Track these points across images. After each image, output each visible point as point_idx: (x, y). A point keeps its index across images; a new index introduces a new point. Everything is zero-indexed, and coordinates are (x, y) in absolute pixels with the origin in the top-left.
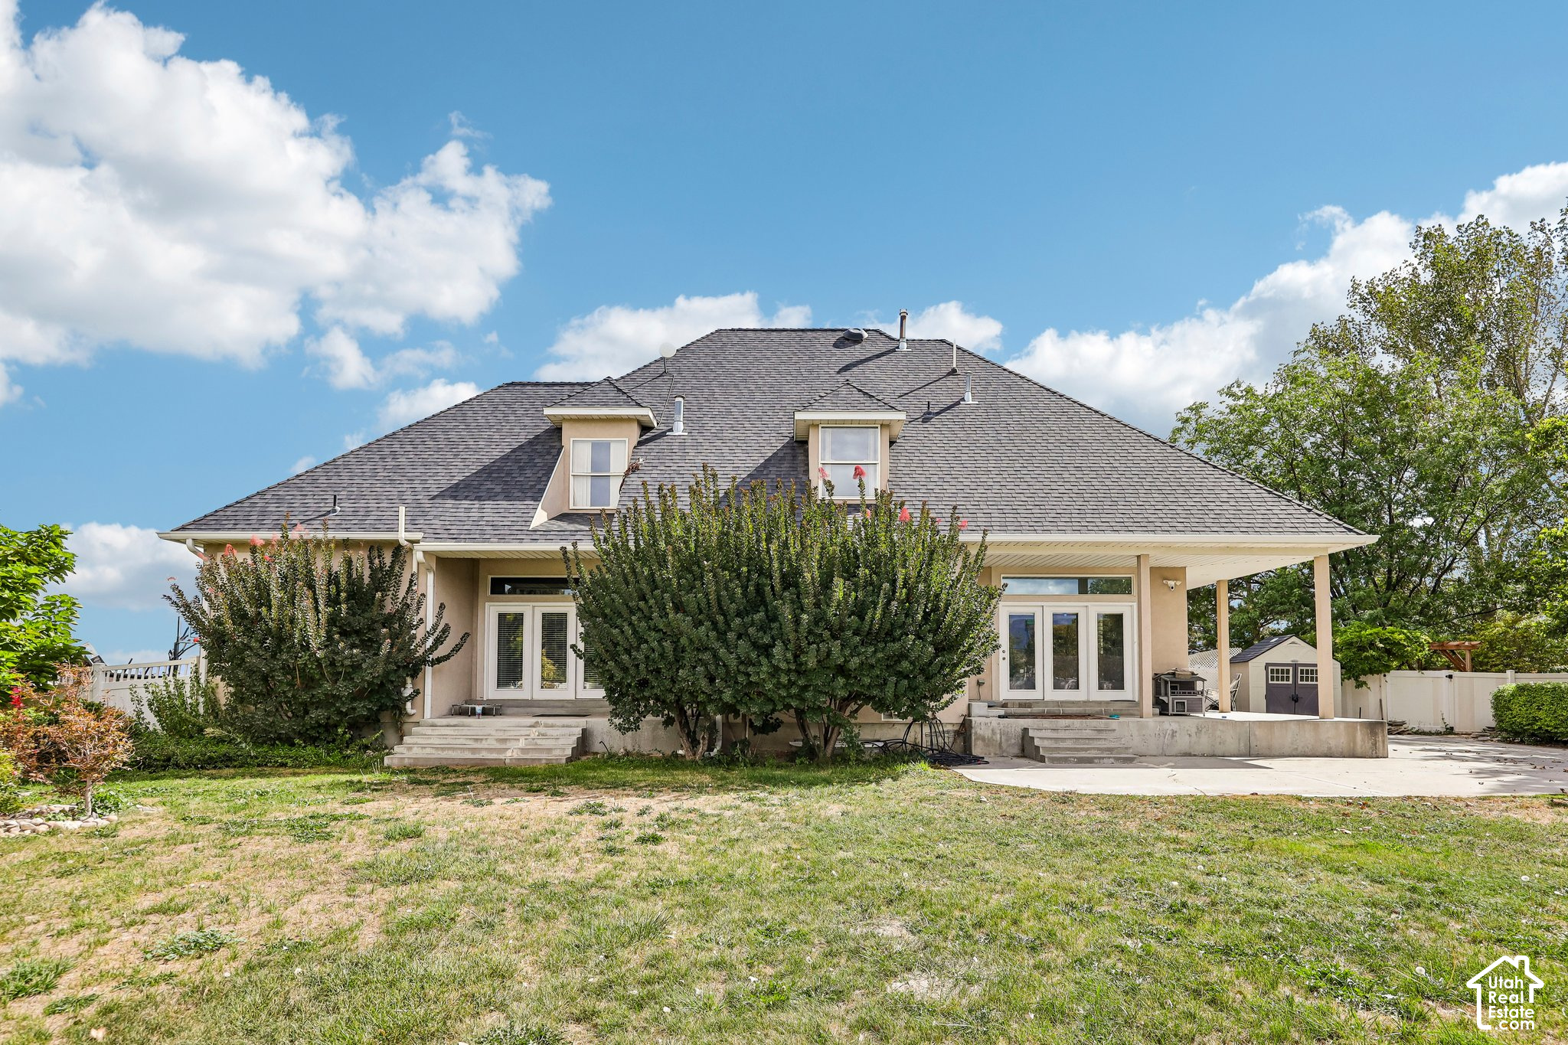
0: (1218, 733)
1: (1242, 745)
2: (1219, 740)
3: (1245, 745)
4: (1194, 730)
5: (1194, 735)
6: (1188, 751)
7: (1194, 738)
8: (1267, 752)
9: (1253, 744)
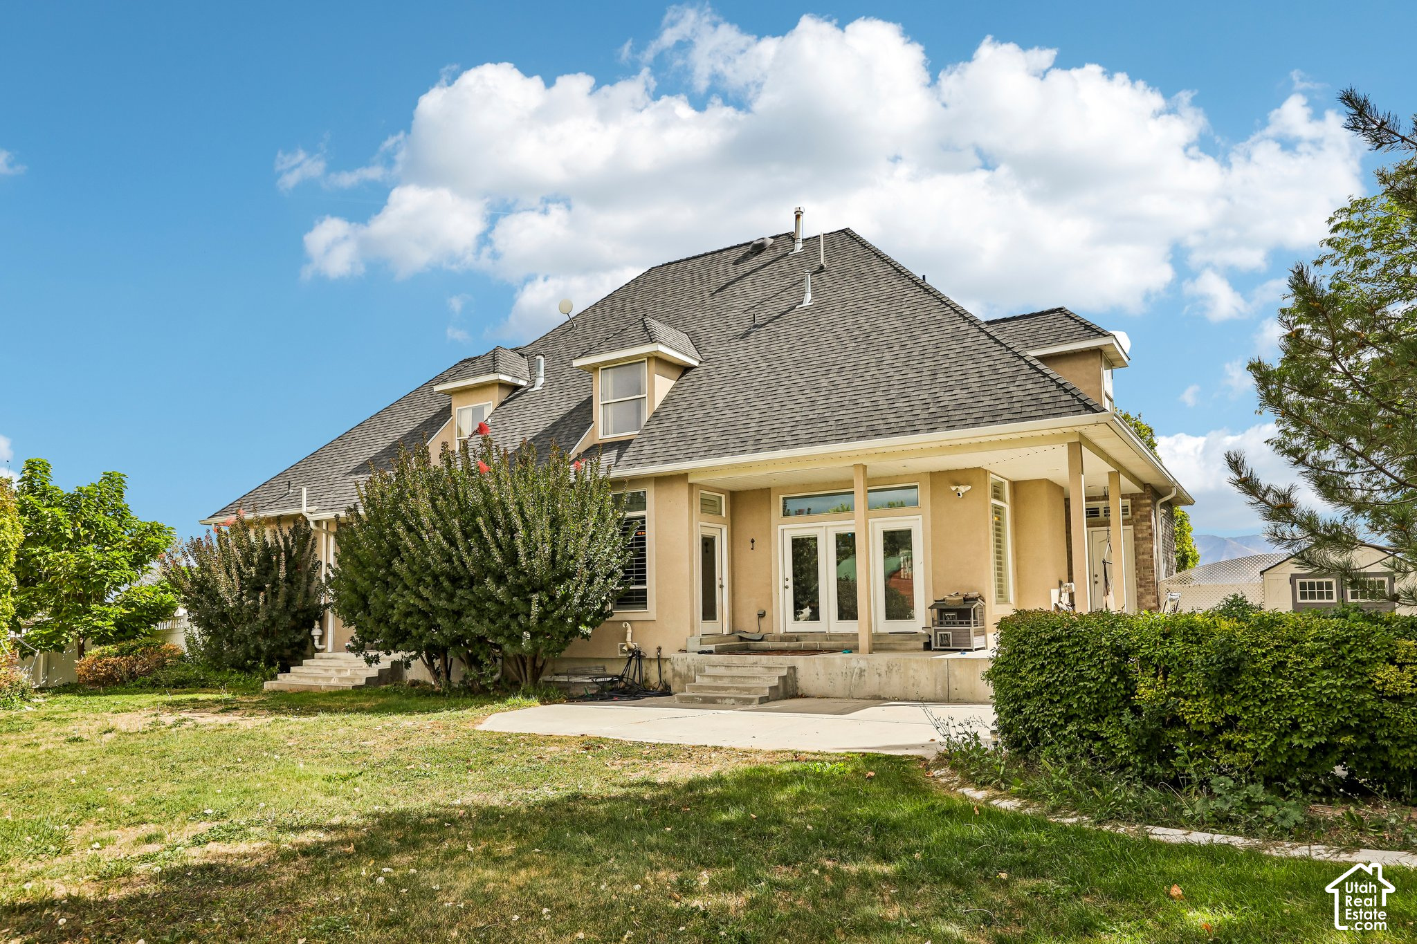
0: (911, 673)
1: (939, 687)
2: (912, 681)
3: (943, 687)
4: (884, 668)
5: (883, 674)
6: (877, 693)
7: (884, 678)
8: (970, 697)
9: (952, 687)
